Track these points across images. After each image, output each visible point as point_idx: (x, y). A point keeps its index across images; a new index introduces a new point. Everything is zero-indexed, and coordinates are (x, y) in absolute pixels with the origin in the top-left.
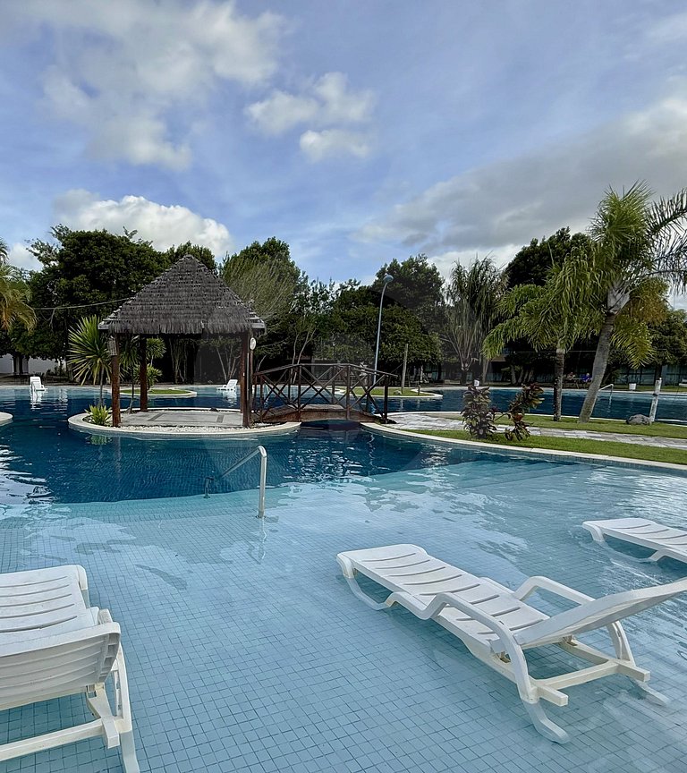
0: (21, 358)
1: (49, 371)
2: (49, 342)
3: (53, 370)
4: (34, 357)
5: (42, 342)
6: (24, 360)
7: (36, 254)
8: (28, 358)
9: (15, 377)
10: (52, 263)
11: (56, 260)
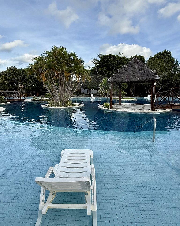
0: (89, 89)
1: (96, 93)
2: (96, 85)
3: (97, 93)
4: (92, 89)
5: (94, 85)
6: (90, 90)
7: (93, 62)
8: (91, 90)
9: (87, 94)
10: (98, 64)
11: (98, 63)
